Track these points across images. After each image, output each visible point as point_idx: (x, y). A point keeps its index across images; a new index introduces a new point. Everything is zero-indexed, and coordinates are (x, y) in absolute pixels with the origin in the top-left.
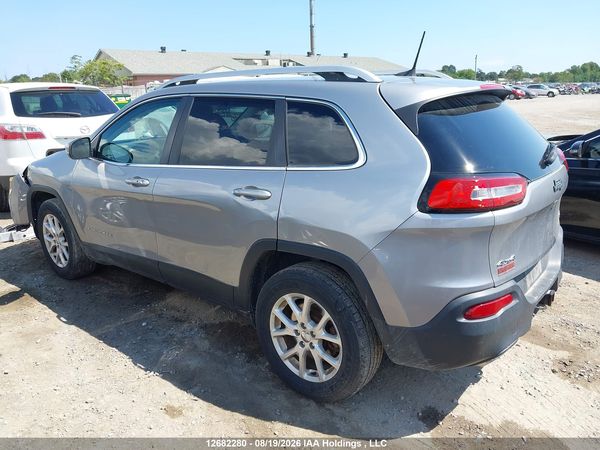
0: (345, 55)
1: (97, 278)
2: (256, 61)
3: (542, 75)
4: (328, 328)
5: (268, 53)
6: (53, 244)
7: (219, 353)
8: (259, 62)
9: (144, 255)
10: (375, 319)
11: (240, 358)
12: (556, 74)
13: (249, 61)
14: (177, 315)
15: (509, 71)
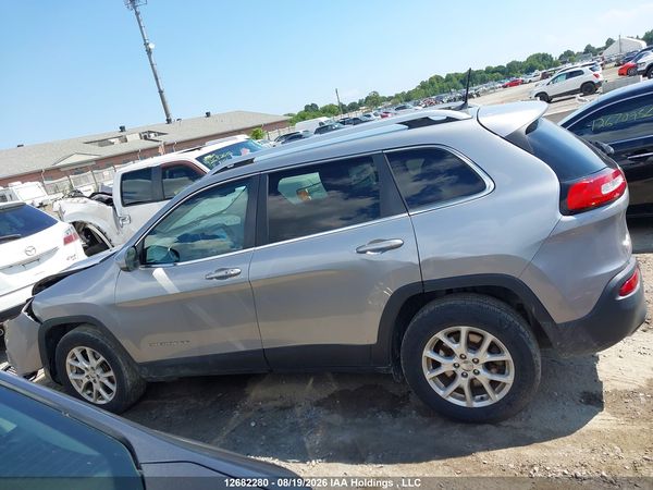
0: (208, 114)
1: (147, 402)
2: (112, 141)
3: (397, 96)
4: (493, 349)
5: (122, 129)
6: (86, 380)
7: (359, 420)
8: (116, 141)
9: (242, 348)
10: (543, 323)
11: (383, 417)
12: (409, 92)
13: (104, 142)
14: (279, 403)
15: (367, 98)
